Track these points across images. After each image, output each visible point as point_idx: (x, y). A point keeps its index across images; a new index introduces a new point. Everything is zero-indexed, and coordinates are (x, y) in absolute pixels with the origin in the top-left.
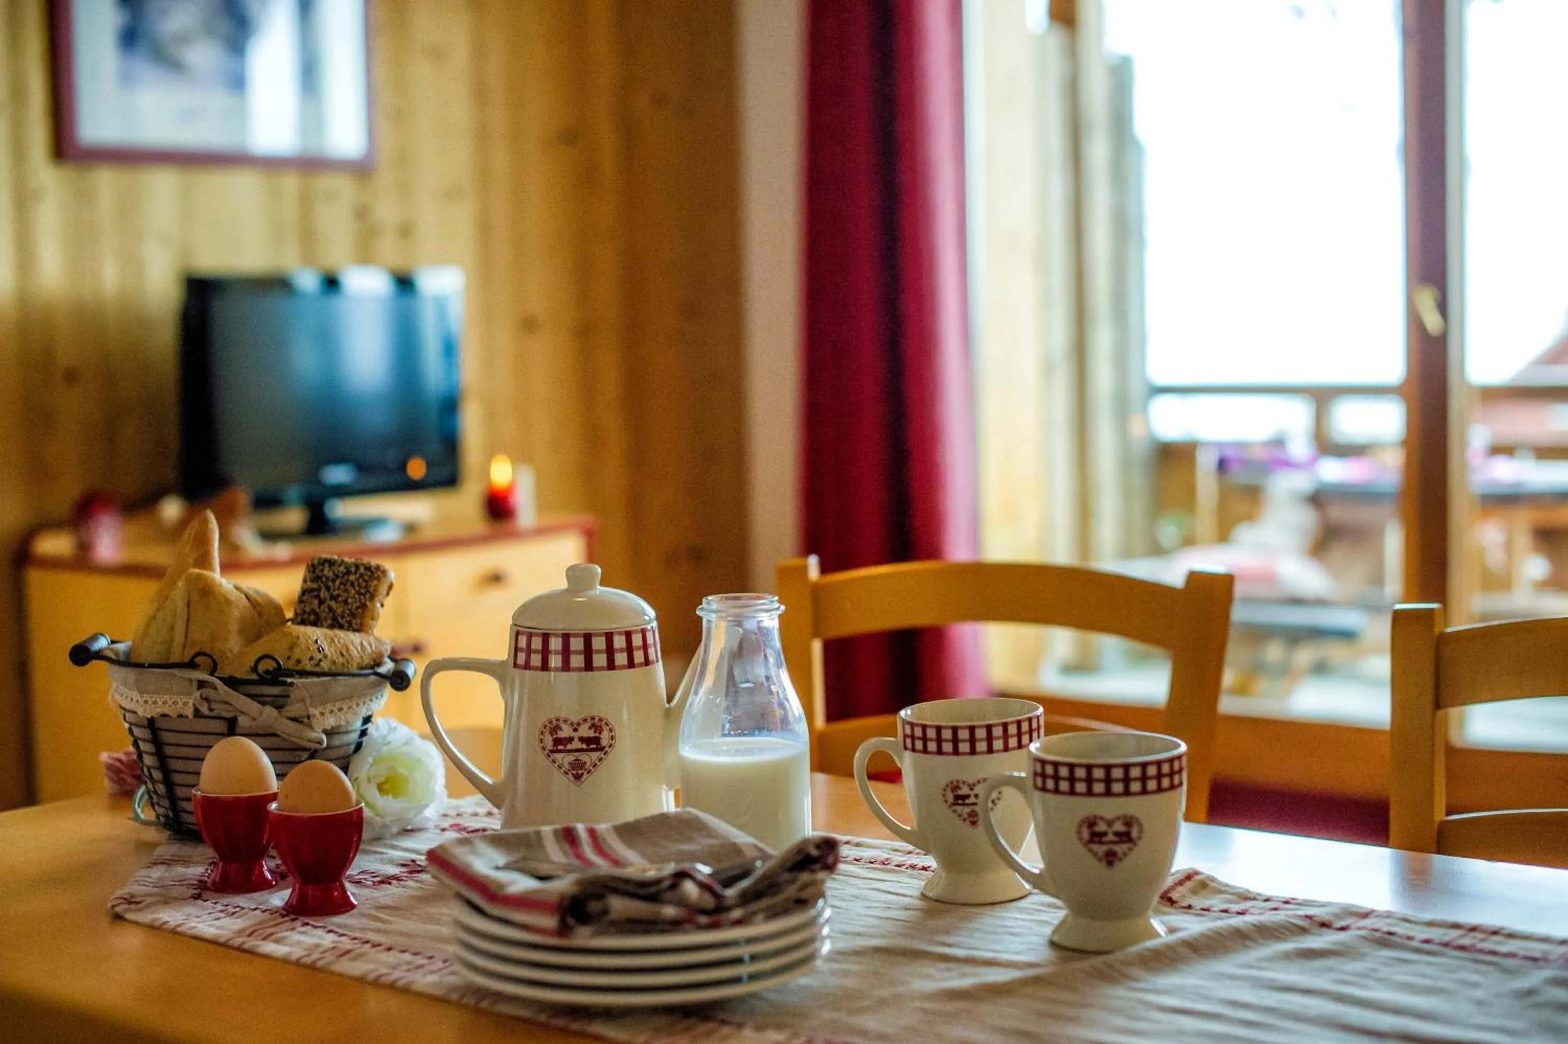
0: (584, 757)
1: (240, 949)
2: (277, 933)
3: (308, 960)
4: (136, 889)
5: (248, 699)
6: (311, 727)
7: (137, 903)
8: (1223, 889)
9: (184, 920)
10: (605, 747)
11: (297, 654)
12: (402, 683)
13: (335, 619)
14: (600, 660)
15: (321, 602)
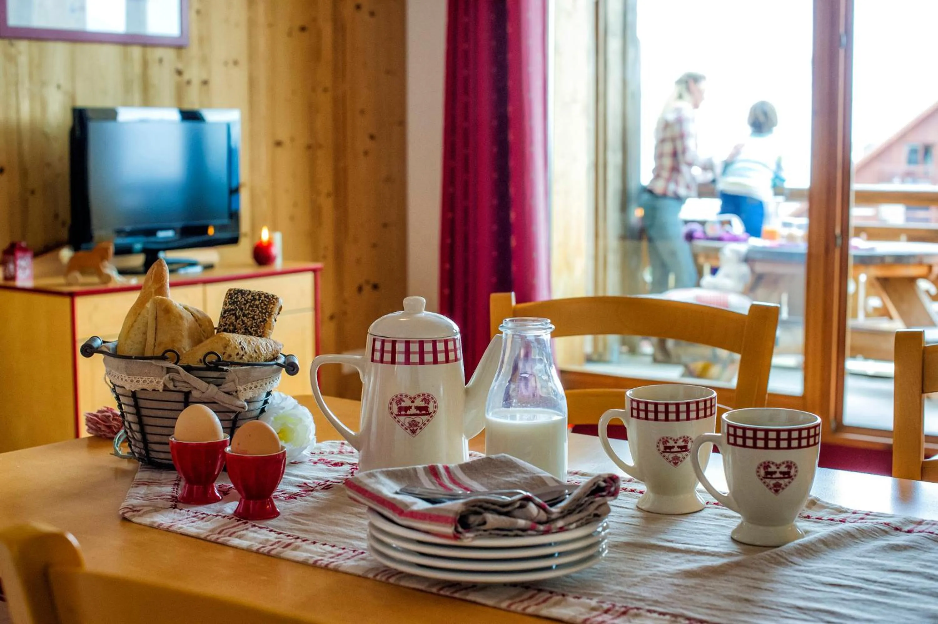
0: (418, 419)
1: (216, 542)
2: (238, 532)
3: (266, 550)
4: (134, 502)
5: (200, 380)
6: (238, 398)
7: (139, 511)
8: (826, 505)
9: (172, 522)
10: (431, 413)
11: (229, 351)
12: (294, 370)
13: (246, 329)
14: (429, 358)
15: (237, 318)
